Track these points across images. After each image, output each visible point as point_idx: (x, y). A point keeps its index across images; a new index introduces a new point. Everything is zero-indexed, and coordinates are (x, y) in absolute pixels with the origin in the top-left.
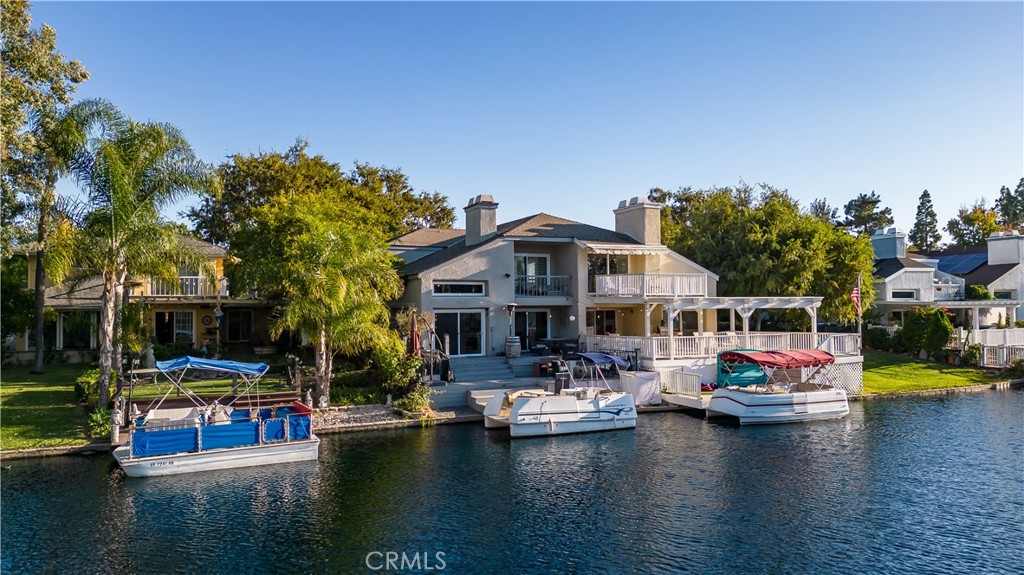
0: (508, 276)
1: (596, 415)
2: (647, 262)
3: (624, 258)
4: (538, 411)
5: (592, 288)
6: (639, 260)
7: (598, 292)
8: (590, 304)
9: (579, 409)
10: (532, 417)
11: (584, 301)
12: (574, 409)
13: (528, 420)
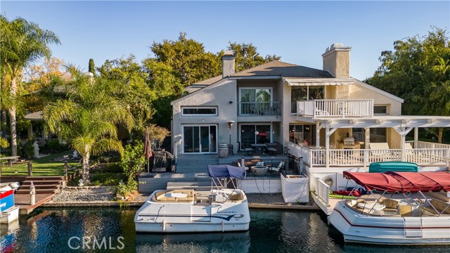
0: (231, 102)
1: (208, 219)
2: (337, 91)
3: (321, 88)
4: (156, 213)
5: (294, 109)
6: (332, 89)
7: (298, 113)
8: (293, 121)
9: (192, 214)
10: (149, 218)
11: (287, 119)
12: (187, 213)
13: (145, 220)
